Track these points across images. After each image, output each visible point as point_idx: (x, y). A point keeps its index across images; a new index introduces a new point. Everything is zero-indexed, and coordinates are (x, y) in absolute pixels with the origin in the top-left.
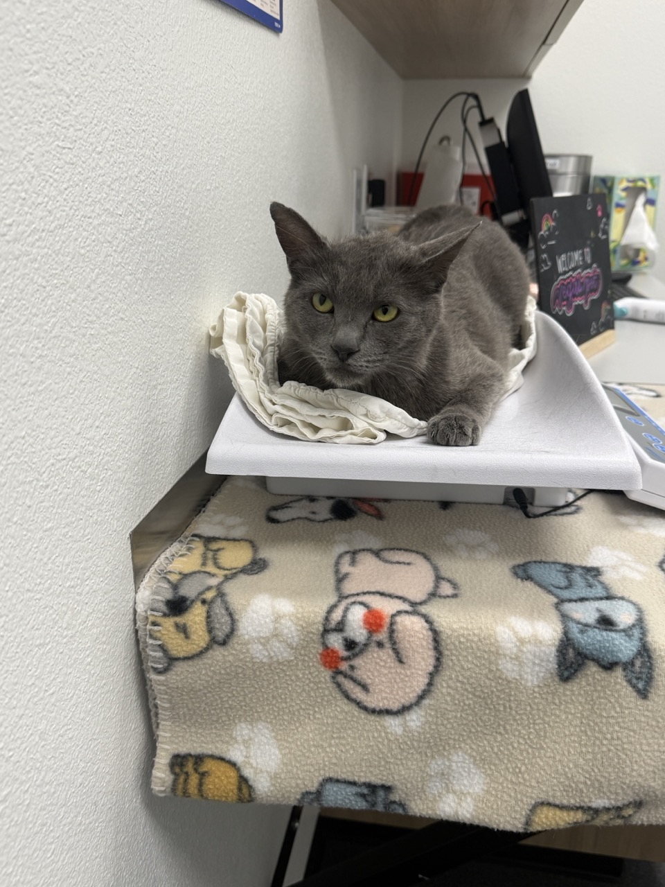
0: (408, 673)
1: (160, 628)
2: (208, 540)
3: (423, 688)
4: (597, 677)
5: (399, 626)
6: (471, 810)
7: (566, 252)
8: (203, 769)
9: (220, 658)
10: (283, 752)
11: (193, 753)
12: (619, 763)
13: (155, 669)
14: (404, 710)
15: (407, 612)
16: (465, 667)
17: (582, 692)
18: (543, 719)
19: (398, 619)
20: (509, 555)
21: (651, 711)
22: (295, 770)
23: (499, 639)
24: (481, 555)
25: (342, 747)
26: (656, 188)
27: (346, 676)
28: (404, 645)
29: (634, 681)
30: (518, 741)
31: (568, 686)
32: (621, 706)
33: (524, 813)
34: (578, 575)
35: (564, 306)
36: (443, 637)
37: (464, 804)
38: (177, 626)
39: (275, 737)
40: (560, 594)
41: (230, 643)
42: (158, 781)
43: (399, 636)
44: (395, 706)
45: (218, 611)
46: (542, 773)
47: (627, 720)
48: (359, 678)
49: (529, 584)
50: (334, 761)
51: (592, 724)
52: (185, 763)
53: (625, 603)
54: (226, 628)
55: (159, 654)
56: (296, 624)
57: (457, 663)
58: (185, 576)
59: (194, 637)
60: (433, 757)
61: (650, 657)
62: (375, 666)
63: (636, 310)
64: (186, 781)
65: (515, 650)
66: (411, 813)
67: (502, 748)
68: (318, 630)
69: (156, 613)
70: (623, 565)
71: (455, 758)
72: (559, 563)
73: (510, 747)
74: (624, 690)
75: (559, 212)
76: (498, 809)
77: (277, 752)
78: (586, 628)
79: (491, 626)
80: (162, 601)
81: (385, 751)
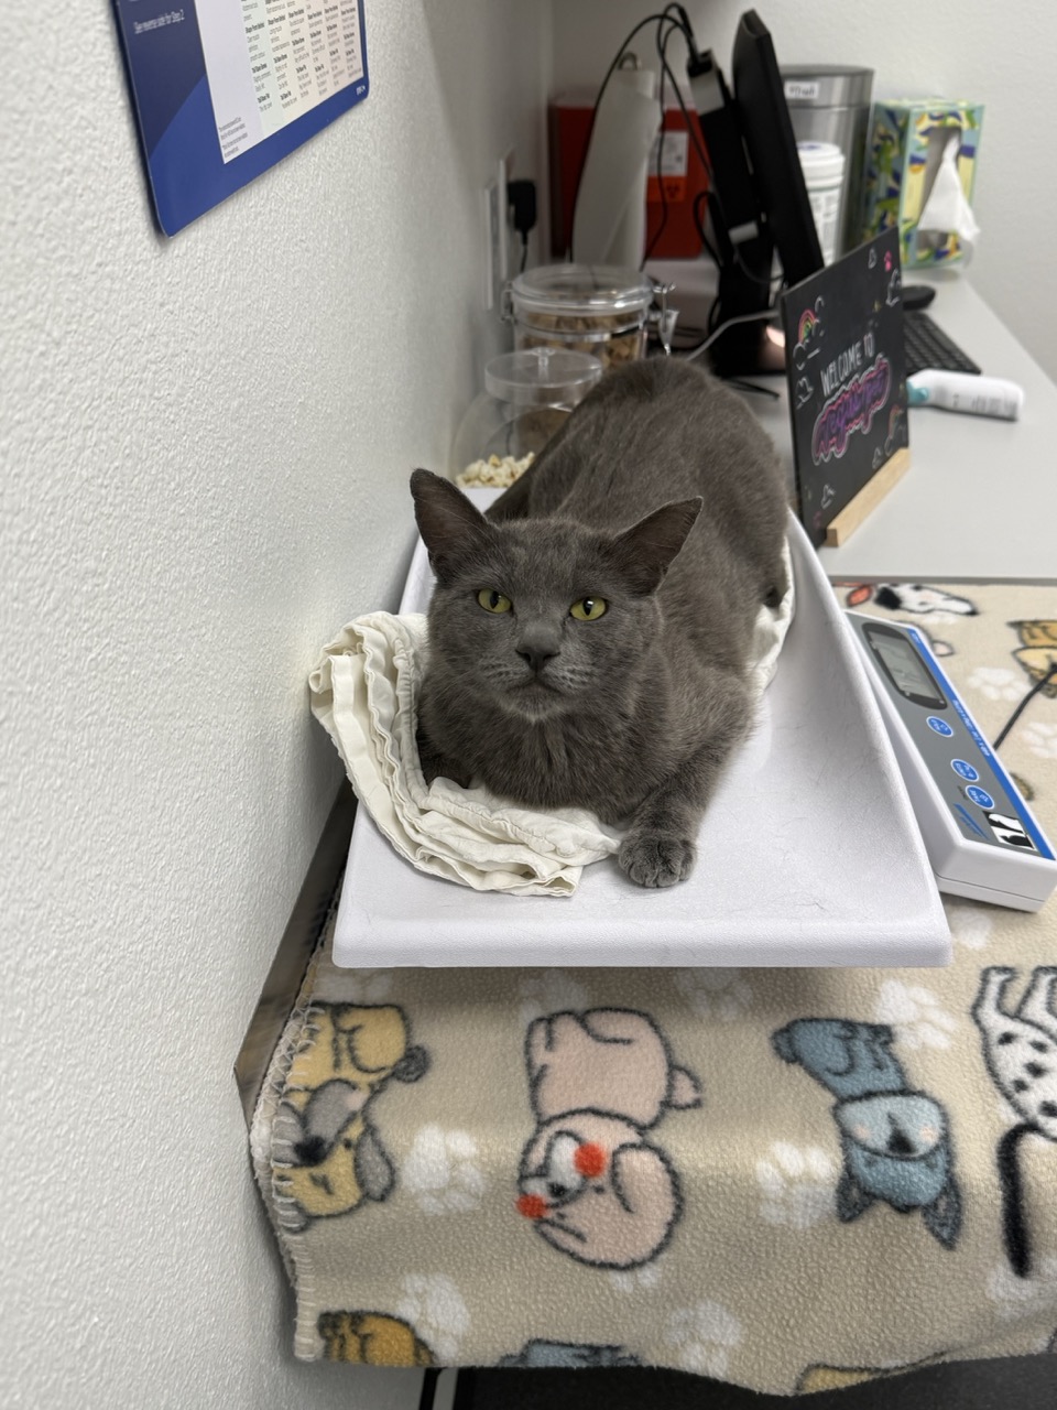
0: (639, 1224)
1: (290, 1183)
2: (338, 1010)
3: (659, 1241)
4: (888, 1219)
5: (625, 1168)
6: (725, 1368)
7: (835, 358)
8: (366, 1329)
9: (379, 1215)
10: (472, 1310)
11: (347, 1310)
12: (916, 1323)
13: (290, 1230)
14: (632, 1266)
15: (633, 1146)
16: (716, 1216)
17: (869, 1235)
18: (817, 1262)
19: (623, 1158)
20: (768, 1008)
21: (960, 1263)
22: (490, 1333)
23: (761, 1180)
24: (729, 1014)
25: (551, 1304)
26: (977, 128)
27: (553, 1224)
28: (633, 1192)
29: (937, 1228)
30: (785, 1287)
31: (851, 1227)
32: (920, 1259)
33: (794, 1377)
34: (862, 1044)
35: (833, 445)
36: (686, 1181)
37: (715, 1360)
38: (314, 1180)
39: (460, 1292)
40: (839, 1086)
41: (391, 1198)
42: (303, 1348)
43: (624, 1179)
44: (622, 1260)
45: (369, 1158)
46: (817, 1330)
47: (927, 1275)
48: (572, 1227)
49: (797, 1071)
50: (542, 1320)
51: (881, 1275)
52: (339, 1324)
53: (926, 1105)
54: (384, 1179)
55: (292, 1213)
56: (482, 1171)
57: (704, 1211)
58: (315, 1093)
59: (340, 1193)
60: (673, 1308)
61: (958, 1196)
62: (593, 1215)
63: (942, 392)
64: (342, 1346)
65: (781, 1194)
66: (645, 1364)
67: (764, 1295)
68: (512, 1176)
69: (282, 1165)
70: (923, 1020)
71: (703, 1308)
72: (837, 1020)
73: (775, 1294)
74: (924, 1240)
75: (824, 299)
76: (760, 1371)
77: (464, 1310)
78: (875, 1157)
79: (750, 1162)
80: (288, 1146)
81: (611, 1311)
